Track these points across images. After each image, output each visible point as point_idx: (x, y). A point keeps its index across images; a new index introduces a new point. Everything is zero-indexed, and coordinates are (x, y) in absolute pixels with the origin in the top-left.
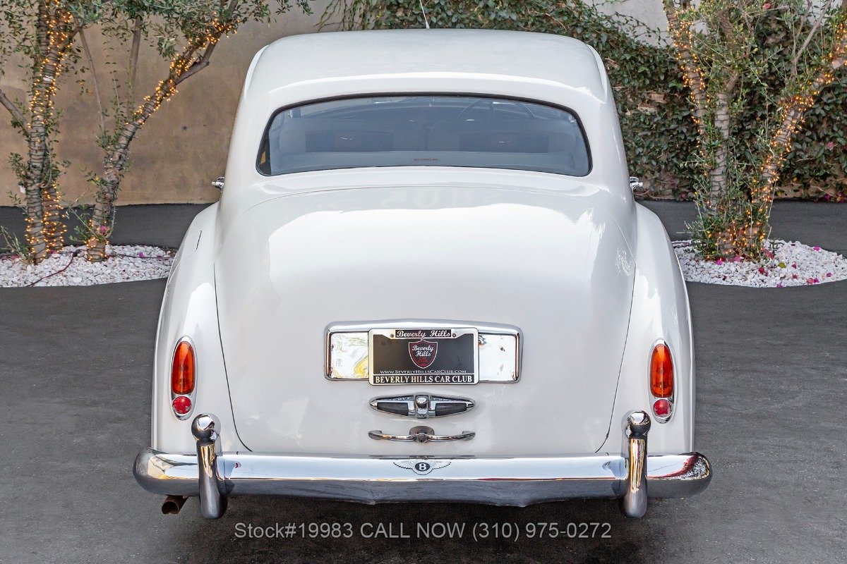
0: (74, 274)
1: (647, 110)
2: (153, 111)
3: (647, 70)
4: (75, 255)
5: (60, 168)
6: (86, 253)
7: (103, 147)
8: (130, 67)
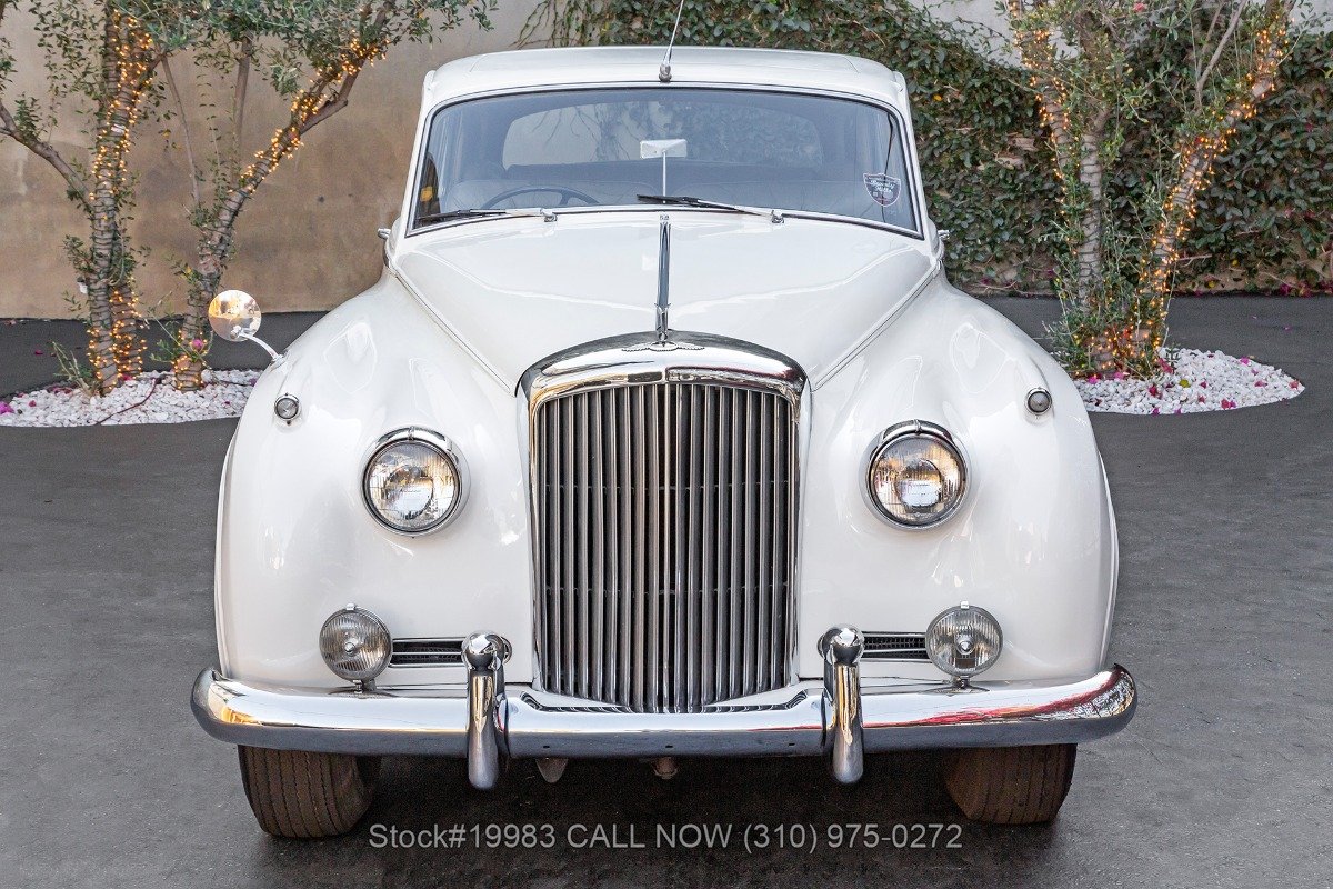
0: (157, 409)
1: (1008, 163)
2: (268, 173)
3: (1006, 102)
4: (159, 381)
5: (137, 257)
6: (174, 379)
7: (197, 225)
8: (235, 111)
